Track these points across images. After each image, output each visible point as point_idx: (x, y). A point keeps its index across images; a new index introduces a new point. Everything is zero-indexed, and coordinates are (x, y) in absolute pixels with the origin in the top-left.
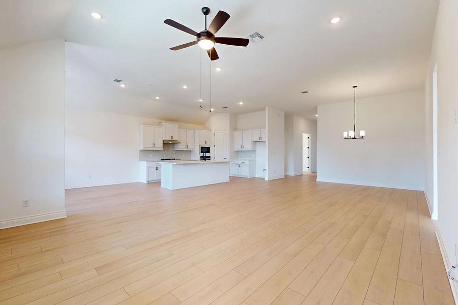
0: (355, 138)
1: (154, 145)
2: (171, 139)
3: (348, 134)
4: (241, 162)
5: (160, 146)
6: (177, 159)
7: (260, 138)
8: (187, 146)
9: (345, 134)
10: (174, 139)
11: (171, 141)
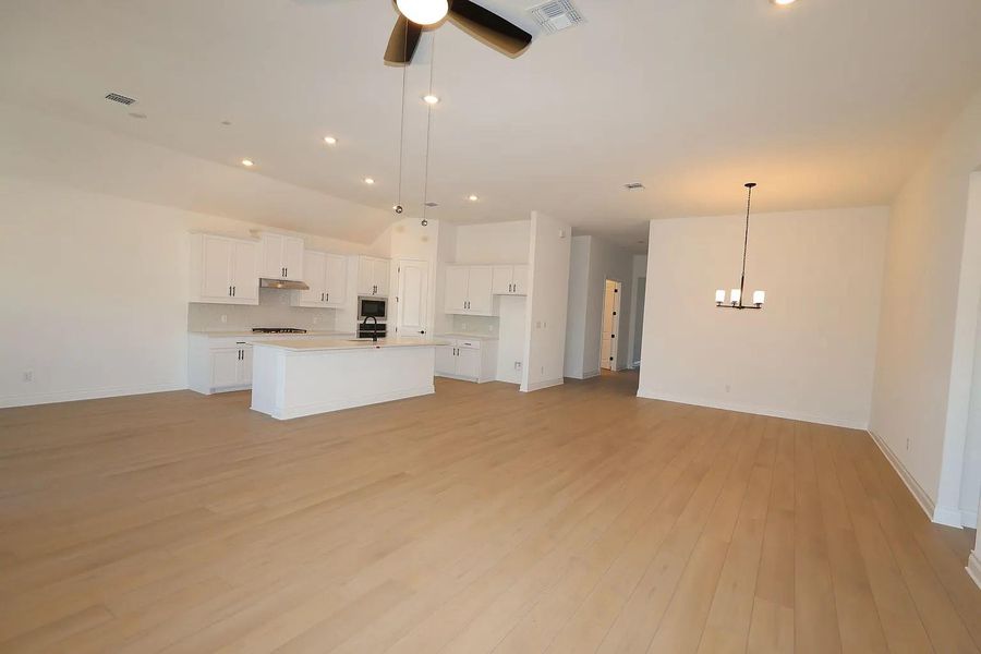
0: (741, 307)
1: (232, 291)
2: (283, 278)
3: (728, 296)
4: (461, 343)
5: (249, 294)
6: (296, 331)
7: (512, 288)
8: (325, 297)
9: (720, 296)
10: (289, 277)
11: (281, 282)
